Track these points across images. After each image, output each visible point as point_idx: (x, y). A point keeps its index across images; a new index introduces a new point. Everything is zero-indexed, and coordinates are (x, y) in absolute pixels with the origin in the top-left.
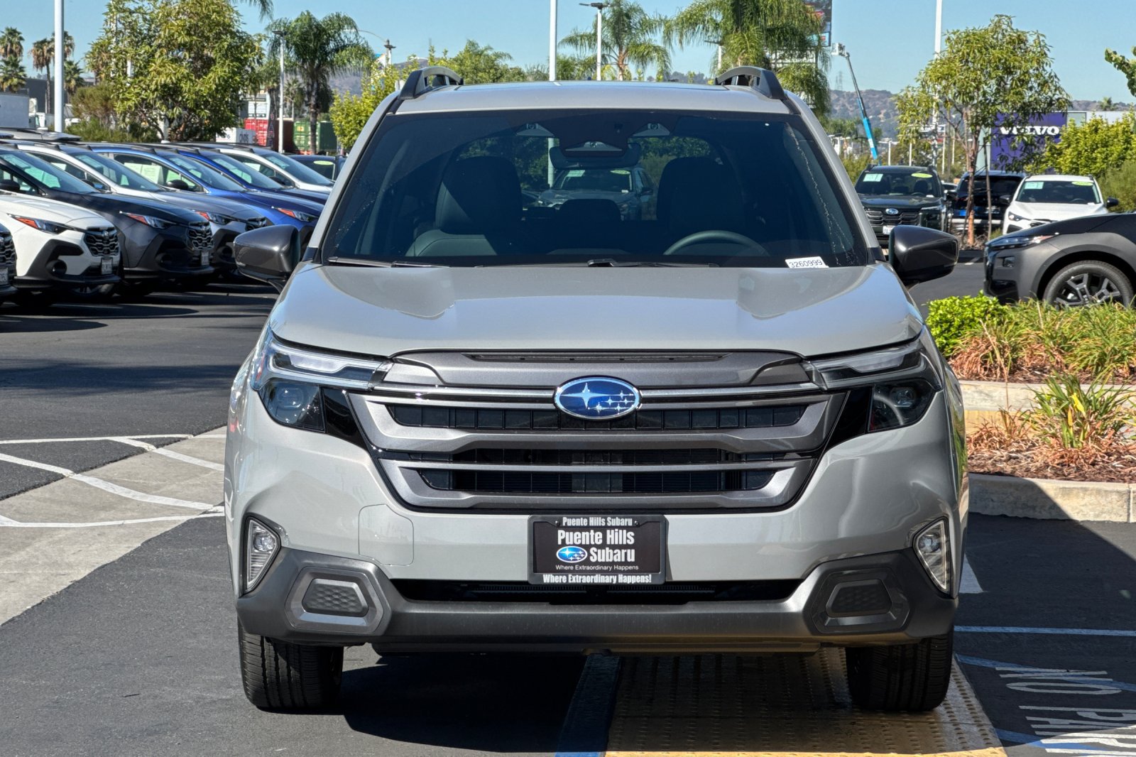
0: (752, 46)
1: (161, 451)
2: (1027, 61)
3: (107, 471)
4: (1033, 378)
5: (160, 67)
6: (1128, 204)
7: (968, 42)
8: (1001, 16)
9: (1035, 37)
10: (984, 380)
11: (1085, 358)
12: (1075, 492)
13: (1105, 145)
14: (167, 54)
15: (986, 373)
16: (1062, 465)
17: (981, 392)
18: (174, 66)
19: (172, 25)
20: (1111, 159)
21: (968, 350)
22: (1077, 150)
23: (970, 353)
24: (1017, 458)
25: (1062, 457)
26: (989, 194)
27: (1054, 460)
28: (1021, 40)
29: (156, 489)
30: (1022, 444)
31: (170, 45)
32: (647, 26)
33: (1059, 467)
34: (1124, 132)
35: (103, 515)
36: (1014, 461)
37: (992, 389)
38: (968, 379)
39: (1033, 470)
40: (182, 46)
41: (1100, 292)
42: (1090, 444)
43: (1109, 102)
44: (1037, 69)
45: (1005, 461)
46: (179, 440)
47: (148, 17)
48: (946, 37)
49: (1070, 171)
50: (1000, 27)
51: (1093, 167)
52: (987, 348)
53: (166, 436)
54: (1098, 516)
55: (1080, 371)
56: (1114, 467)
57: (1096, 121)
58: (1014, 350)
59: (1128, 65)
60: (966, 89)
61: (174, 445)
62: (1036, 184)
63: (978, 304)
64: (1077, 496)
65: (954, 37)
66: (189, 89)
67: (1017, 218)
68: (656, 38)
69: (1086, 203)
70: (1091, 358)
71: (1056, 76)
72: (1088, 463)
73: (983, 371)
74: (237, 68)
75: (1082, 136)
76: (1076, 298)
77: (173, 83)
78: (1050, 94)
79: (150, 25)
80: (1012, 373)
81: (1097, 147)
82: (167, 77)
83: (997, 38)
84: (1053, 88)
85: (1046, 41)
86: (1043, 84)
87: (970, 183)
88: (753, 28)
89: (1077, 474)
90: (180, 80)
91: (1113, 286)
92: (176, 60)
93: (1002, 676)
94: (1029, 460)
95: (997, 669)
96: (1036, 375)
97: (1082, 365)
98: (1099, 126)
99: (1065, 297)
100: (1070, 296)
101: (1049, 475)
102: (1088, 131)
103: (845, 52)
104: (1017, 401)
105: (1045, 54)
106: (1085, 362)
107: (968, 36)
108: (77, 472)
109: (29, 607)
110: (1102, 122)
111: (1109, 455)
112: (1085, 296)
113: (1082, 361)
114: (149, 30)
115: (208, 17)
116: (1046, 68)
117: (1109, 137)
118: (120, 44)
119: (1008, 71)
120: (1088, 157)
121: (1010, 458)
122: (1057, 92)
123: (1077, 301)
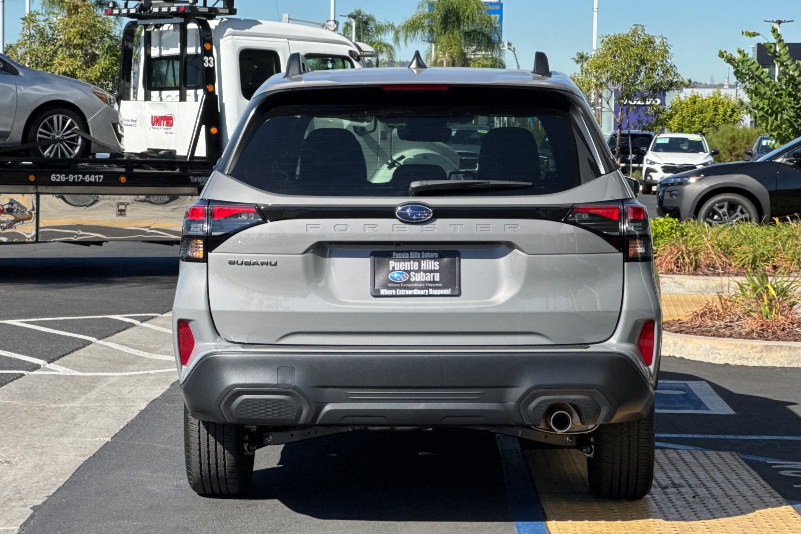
0: (455, 44)
1: (145, 324)
2: (655, 56)
3: (118, 338)
4: (709, 272)
5: (61, 60)
6: (724, 153)
7: (615, 43)
8: (637, 25)
9: (661, 39)
10: (676, 274)
11: (743, 259)
12: (775, 348)
13: (701, 113)
14: (66, 51)
15: (678, 269)
16: (763, 330)
17: (676, 282)
18: (71, 59)
19: (70, 31)
20: (705, 121)
21: (665, 254)
22: (682, 116)
23: (667, 256)
24: (730, 326)
25: (762, 325)
26: (630, 146)
27: (757, 327)
28: (651, 42)
29: (156, 350)
30: (732, 316)
31: (68, 44)
32: (380, 30)
33: (761, 332)
34: (714, 103)
35: (131, 368)
36: (730, 328)
37: (683, 280)
38: (666, 274)
39: (744, 334)
40: (76, 47)
41: (735, 215)
42: (780, 317)
43: (690, 81)
44: (662, 61)
45: (724, 328)
46: (153, 318)
47: (52, 26)
48: (601, 39)
49: (678, 130)
50: (637, 33)
51: (693, 127)
52: (678, 252)
53: (144, 315)
54: (790, 364)
55: (740, 268)
56: (796, 331)
57: (694, 96)
58: (696, 254)
59: (734, 60)
60: (614, 75)
61: (151, 321)
62: (664, 140)
63: (666, 223)
64: (776, 351)
65: (606, 40)
66: (82, 75)
67: (652, 163)
68: (388, 38)
69: (698, 153)
70: (747, 259)
71: (675, 66)
72: (779, 329)
73: (676, 268)
74: (115, 61)
75: (685, 106)
76: (719, 218)
77: (70, 71)
78: (671, 78)
79: (54, 31)
80: (695, 269)
81: (696, 114)
82: (66, 67)
83: (634, 41)
84: (673, 74)
85: (668, 42)
86: (666, 72)
87: (618, 138)
88: (456, 32)
89: (773, 337)
90: (76, 69)
91: (745, 210)
92: (72, 56)
93: (773, 467)
94: (740, 327)
95: (768, 462)
96: (711, 271)
97: (742, 264)
98: (697, 99)
99: (712, 218)
100: (716, 217)
101: (755, 337)
102: (689, 103)
103: (512, 48)
104: (700, 288)
105: (667, 51)
106: (744, 261)
107: (616, 39)
108: (99, 339)
109: (122, 427)
110: (699, 97)
111: (793, 324)
112: (726, 217)
113: (741, 261)
114: (53, 35)
115: (95, 26)
116: (668, 60)
117: (704, 107)
118: (33, 44)
119: (643, 62)
120: (689, 120)
121: (727, 326)
122: (676, 77)
123: (721, 220)
